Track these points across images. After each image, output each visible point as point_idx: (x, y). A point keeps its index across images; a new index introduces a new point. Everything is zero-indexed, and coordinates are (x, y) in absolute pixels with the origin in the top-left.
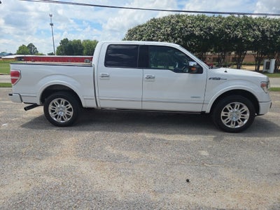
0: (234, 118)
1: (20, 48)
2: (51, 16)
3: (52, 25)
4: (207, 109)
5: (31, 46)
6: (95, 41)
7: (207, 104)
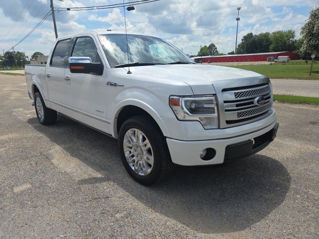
1: (202, 49)
2: (239, 9)
5: (212, 46)
6: (290, 32)
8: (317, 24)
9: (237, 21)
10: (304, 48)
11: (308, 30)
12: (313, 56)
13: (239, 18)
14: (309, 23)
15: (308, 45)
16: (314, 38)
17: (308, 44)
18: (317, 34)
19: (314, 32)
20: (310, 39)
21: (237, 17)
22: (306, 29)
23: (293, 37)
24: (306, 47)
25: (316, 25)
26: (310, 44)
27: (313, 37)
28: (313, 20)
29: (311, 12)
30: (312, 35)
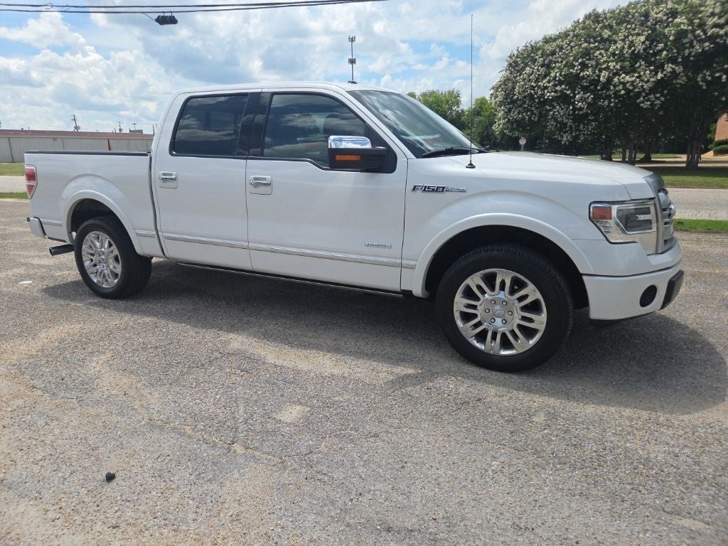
0: (499, 322)
2: (352, 40)
3: (352, 61)
4: (416, 284)
6: (451, 93)
7: (413, 267)
8: (519, 82)
9: (351, 65)
10: (499, 125)
11: (505, 92)
12: (523, 142)
13: (355, 59)
14: (507, 80)
15: (506, 120)
16: (516, 108)
17: (506, 118)
18: (520, 100)
19: (516, 97)
20: (510, 110)
21: (350, 57)
22: (500, 90)
23: (458, 103)
24: (504, 124)
25: (518, 84)
26: (509, 119)
27: (514, 105)
28: (511, 73)
29: (508, 59)
30: (513, 102)
